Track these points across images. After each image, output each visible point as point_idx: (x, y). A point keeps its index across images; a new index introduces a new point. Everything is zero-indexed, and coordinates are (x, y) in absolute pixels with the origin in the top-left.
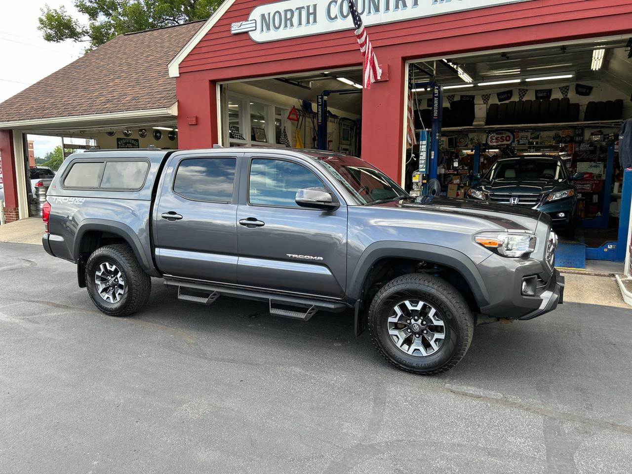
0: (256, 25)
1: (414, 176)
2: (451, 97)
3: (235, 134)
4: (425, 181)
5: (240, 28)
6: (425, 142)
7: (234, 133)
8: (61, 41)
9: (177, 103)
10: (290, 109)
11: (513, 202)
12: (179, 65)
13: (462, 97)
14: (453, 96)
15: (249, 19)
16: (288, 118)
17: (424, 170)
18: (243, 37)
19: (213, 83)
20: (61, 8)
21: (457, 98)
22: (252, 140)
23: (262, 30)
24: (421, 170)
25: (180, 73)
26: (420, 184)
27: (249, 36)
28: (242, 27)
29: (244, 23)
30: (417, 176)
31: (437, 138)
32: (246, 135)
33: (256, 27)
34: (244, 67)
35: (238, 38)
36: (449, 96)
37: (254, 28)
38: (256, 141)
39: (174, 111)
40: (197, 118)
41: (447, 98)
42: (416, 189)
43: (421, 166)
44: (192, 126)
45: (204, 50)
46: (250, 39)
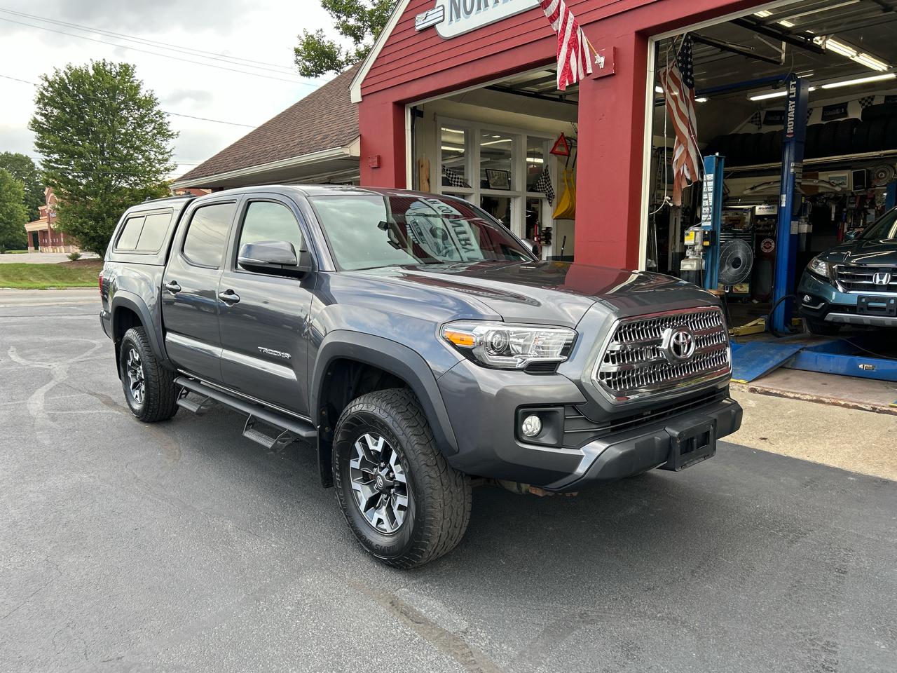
0: (444, 13)
1: (688, 235)
2: (866, 101)
3: (454, 179)
4: (707, 243)
5: (425, 21)
6: (712, 175)
7: (452, 178)
8: (320, 75)
9: (359, 139)
10: (555, 139)
11: (878, 280)
12: (362, 84)
13: (887, 98)
14: (872, 98)
15: (437, 5)
16: (551, 152)
17: (709, 224)
18: (429, 34)
19: (400, 106)
20: (318, 32)
21: (879, 101)
22: (482, 187)
23: (451, 20)
24: (704, 224)
25: (363, 97)
26: (698, 248)
27: (436, 31)
28: (428, 19)
29: (430, 13)
30: (692, 234)
31: (792, 170)
32: (472, 182)
33: (444, 16)
34: (430, 78)
35: (424, 36)
36: (863, 99)
37: (441, 18)
38: (489, 188)
39: (355, 150)
40: (379, 158)
41: (860, 102)
42: (690, 257)
43: (704, 217)
44: (374, 170)
45: (387, 60)
46: (437, 35)
